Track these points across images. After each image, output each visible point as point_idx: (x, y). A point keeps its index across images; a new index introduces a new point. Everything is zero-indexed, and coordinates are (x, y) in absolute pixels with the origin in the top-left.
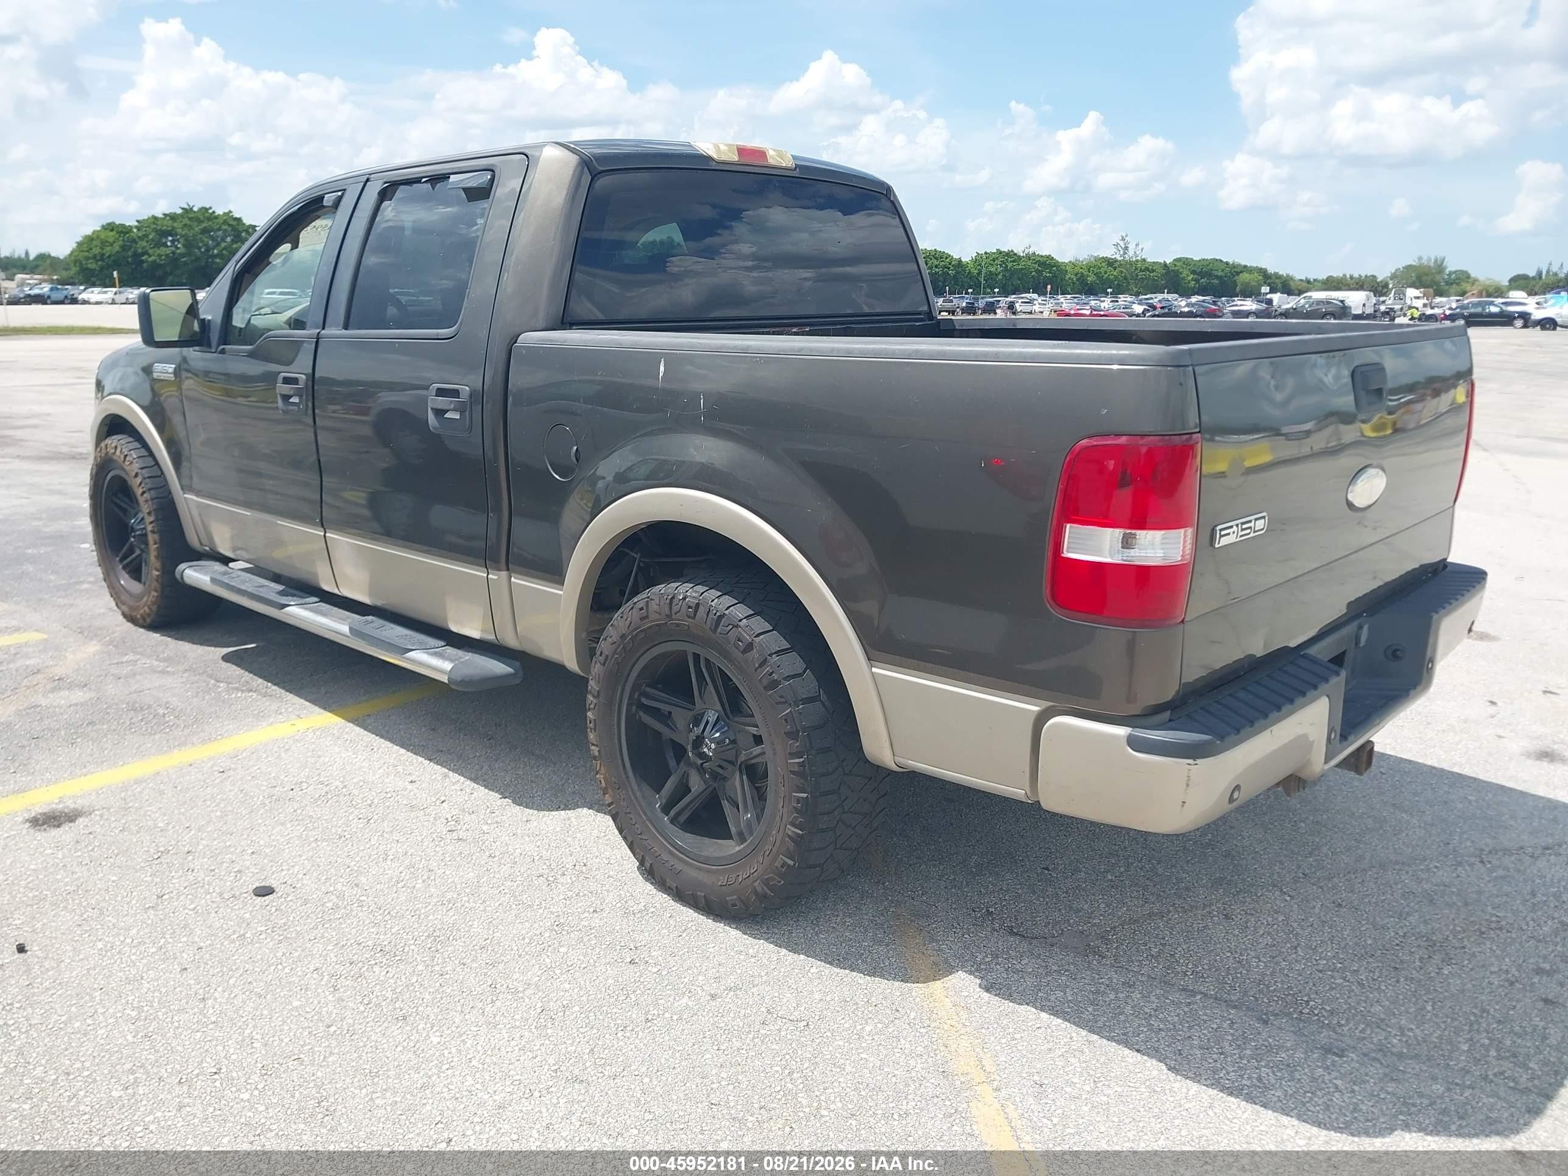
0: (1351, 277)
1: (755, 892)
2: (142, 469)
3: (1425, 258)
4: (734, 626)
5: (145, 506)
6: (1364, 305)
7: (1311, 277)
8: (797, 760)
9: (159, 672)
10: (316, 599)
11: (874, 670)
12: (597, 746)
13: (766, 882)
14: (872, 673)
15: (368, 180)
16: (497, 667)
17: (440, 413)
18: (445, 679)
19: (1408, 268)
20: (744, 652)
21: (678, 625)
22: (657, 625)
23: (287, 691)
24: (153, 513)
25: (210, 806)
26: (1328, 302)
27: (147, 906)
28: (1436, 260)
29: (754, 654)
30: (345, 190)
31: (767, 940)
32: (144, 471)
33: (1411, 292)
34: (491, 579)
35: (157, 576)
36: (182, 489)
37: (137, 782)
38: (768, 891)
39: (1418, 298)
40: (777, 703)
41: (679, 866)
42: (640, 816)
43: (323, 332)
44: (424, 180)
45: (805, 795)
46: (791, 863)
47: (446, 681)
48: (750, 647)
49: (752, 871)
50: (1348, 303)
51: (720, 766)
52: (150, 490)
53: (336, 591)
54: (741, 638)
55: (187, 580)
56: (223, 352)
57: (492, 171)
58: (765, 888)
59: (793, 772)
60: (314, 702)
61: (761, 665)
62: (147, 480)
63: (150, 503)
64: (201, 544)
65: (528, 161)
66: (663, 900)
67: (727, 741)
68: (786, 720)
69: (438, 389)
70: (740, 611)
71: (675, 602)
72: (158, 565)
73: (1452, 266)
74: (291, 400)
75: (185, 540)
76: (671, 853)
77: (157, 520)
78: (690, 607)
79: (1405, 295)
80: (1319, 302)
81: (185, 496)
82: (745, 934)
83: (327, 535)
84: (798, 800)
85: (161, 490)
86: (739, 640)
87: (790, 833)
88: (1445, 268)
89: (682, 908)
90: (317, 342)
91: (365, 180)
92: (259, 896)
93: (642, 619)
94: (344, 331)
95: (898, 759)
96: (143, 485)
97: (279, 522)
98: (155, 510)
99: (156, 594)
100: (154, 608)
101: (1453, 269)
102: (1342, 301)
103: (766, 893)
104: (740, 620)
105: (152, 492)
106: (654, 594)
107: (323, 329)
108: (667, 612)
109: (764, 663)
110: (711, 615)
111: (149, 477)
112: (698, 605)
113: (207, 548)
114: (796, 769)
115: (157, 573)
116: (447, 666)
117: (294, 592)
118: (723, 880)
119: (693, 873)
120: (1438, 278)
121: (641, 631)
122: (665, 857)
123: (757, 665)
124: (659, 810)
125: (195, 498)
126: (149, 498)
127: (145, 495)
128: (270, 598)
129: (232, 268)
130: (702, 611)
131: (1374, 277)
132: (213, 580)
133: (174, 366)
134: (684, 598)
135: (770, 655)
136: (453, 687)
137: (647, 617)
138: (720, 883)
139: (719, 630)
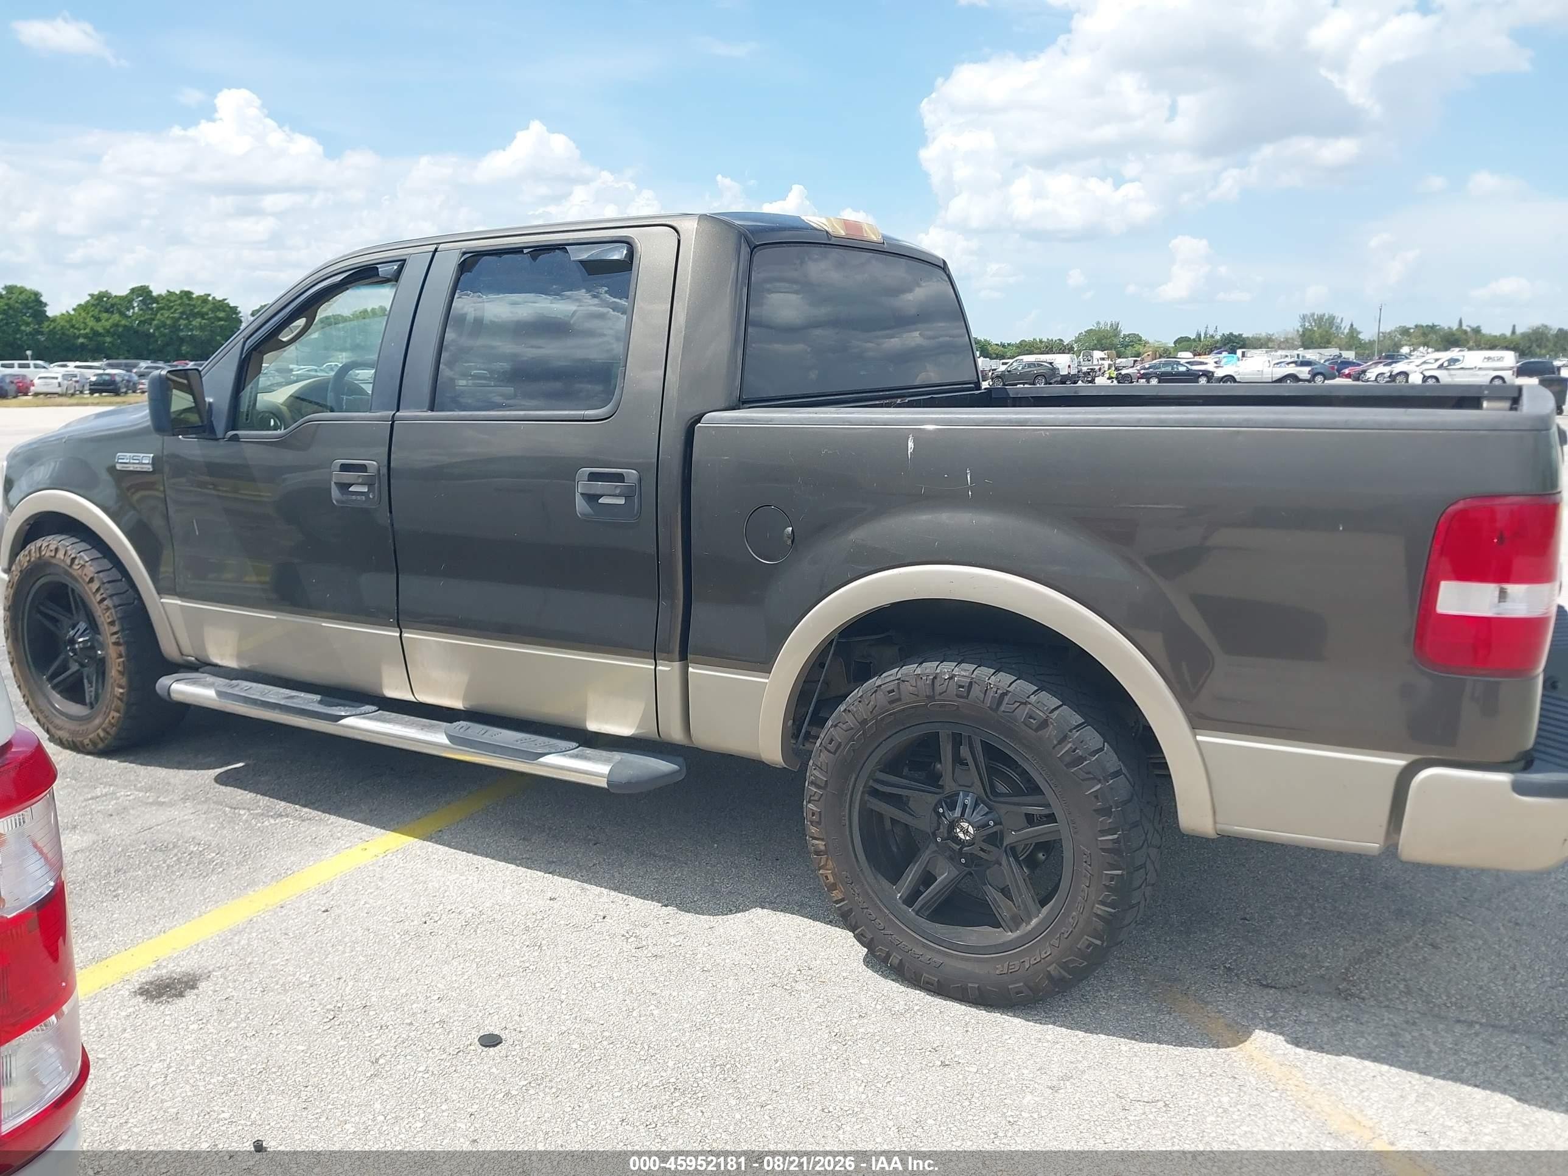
0: (1041, 341)
1: (1049, 976)
2: (98, 572)
3: (1102, 323)
4: (1022, 703)
5: (105, 615)
6: (1069, 366)
7: (1006, 342)
8: (1110, 837)
9: (152, 804)
10: (374, 708)
11: (1199, 738)
12: (822, 840)
13: (1064, 966)
14: (1197, 742)
15: (436, 250)
16: (662, 766)
17: (592, 498)
18: (604, 784)
19: (1089, 332)
20: (1037, 730)
21: (942, 706)
22: (912, 707)
23: (324, 812)
24: (117, 623)
25: (344, 952)
26: (1039, 364)
27: (368, 1074)
28: (1112, 325)
29: (1050, 732)
30: (405, 260)
31: (1054, 1023)
32: (101, 574)
33: (1097, 354)
34: (660, 670)
35: (121, 694)
36: (159, 593)
37: (238, 932)
38: (1066, 974)
39: (1103, 359)
40: (1083, 780)
41: (938, 959)
42: (880, 910)
43: (398, 414)
44: (525, 251)
45: (1119, 872)
46: (1098, 942)
47: (606, 786)
48: (1044, 724)
49: (1044, 956)
50: (1057, 364)
51: (982, 849)
52: (111, 596)
53: (412, 699)
54: (1034, 715)
55: (175, 696)
56: (235, 438)
57: (628, 243)
58: (1061, 971)
59: (1103, 850)
60: (364, 821)
61: (1060, 743)
62: (106, 585)
63: (113, 611)
64: (182, 654)
65: (677, 232)
66: (918, 997)
67: (992, 823)
68: (1096, 797)
69: (591, 474)
70: (1024, 687)
71: (937, 682)
72: (124, 681)
73: (1125, 330)
74: (350, 489)
75: (160, 652)
76: (924, 945)
77: (122, 630)
78: (961, 686)
79: (1092, 357)
80: (1031, 365)
81: (162, 600)
82: (1029, 1021)
83: (405, 635)
84: (1112, 878)
85: (124, 596)
86: (1031, 717)
87: (1099, 912)
88: (1120, 331)
89: (945, 1002)
90: (392, 425)
91: (433, 250)
92: (490, 1046)
93: (891, 702)
94: (430, 413)
95: (1219, 826)
96: (102, 591)
97: (324, 624)
98: (119, 619)
99: (116, 715)
100: (113, 731)
101: (1127, 333)
102: (1051, 363)
103: (1064, 977)
104: (1028, 697)
105: (114, 598)
106: (907, 675)
107: (398, 410)
108: (929, 692)
109: (1063, 739)
110: (991, 694)
111: (109, 582)
112: (971, 683)
113: (193, 659)
114: (1110, 846)
115: (121, 691)
116: (604, 769)
117: (342, 702)
118: (1000, 969)
119: (956, 965)
120: (1116, 341)
121: (890, 715)
122: (918, 951)
123: (1055, 742)
124: (900, 901)
125: (179, 602)
126: (111, 606)
127: (105, 603)
128: (310, 708)
129: (240, 344)
130: (976, 689)
131: (1061, 340)
132: (220, 694)
133: (152, 455)
134: (951, 678)
135: (1071, 731)
136: (611, 790)
137: (899, 700)
138: (998, 972)
139: (1002, 708)
